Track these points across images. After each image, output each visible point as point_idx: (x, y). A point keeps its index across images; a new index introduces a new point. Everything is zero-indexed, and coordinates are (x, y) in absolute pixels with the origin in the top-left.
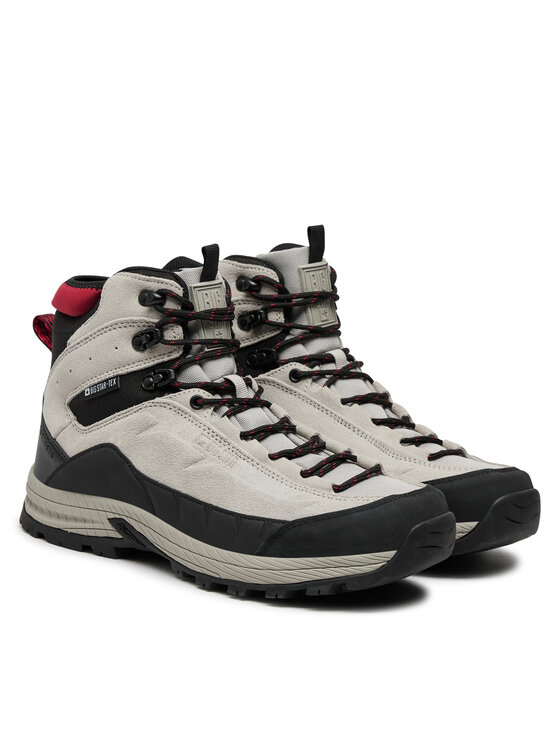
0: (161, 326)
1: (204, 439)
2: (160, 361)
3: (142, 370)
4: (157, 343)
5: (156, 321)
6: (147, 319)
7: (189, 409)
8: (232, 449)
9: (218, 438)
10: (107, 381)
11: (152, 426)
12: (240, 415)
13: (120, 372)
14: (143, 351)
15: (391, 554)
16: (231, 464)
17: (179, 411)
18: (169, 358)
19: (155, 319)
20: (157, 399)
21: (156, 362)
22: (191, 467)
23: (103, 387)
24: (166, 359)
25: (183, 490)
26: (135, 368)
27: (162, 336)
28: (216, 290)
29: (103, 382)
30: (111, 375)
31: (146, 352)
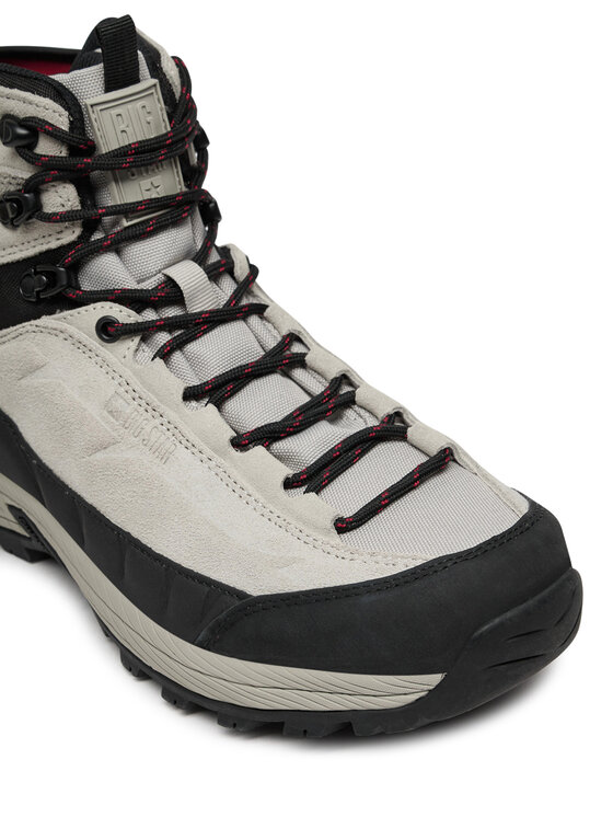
0: (34, 187)
1: (119, 403)
2: (44, 248)
3: (18, 262)
4: (30, 217)
5: (27, 175)
6: (13, 172)
7: (94, 342)
8: (167, 426)
9: (143, 403)
11: (38, 368)
12: (192, 347)
14: (13, 230)
15: (434, 679)
16: (165, 458)
17: (80, 345)
18: (59, 243)
19: (24, 172)
21: (38, 249)
22: (99, 456)
24: (54, 244)
25: (90, 498)
26: (7, 258)
27: (38, 206)
28: (139, 104)
31: (20, 230)
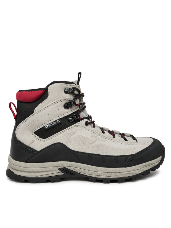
0: (75, 100)
1: (93, 135)
4: (73, 105)
6: (70, 98)
7: (85, 126)
9: (97, 133)
10: (56, 121)
11: (75, 133)
13: (61, 118)
14: (68, 109)
15: (161, 157)
16: (104, 141)
17: (82, 127)
18: (76, 110)
20: (75, 125)
21: (72, 112)
22: (93, 144)
23: (55, 123)
24: (75, 111)
25: (92, 152)
26: (66, 115)
29: (54, 122)
30: (58, 119)
